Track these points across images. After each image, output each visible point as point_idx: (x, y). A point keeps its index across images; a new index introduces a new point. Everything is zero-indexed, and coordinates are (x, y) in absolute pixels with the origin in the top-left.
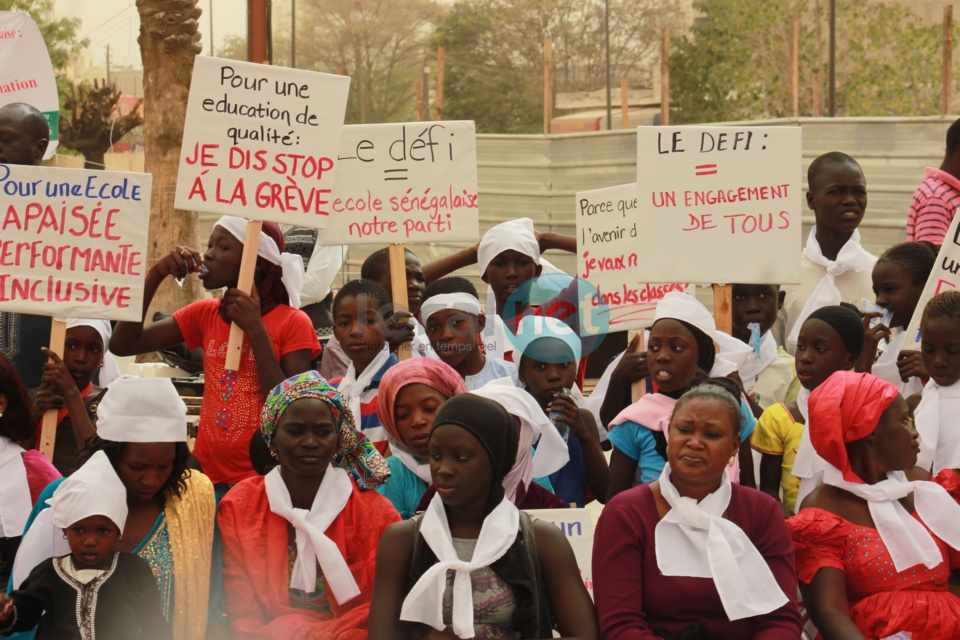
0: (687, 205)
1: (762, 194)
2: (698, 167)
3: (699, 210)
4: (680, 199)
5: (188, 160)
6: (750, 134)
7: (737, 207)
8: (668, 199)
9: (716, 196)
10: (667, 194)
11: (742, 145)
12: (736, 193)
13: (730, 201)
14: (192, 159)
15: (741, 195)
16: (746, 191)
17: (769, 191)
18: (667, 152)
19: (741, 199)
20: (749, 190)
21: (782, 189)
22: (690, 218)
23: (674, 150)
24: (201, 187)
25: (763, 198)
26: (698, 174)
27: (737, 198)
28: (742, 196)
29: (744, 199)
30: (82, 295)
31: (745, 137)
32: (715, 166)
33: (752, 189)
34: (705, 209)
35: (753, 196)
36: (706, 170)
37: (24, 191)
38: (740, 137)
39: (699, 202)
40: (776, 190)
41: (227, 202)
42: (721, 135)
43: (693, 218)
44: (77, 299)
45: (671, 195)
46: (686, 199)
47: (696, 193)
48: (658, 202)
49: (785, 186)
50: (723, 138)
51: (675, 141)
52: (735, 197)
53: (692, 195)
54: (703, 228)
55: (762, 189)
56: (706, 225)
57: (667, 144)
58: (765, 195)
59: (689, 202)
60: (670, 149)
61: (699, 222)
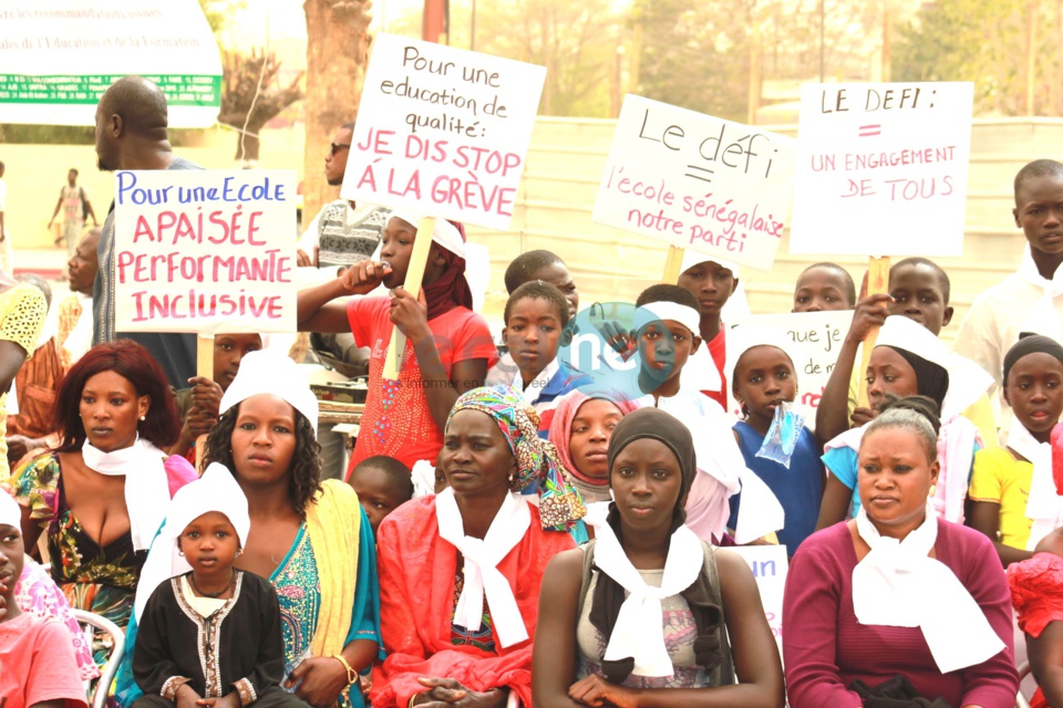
0: (847, 169)
1: (926, 156)
2: (862, 128)
3: (858, 175)
4: (840, 163)
5: (360, 145)
6: (918, 90)
7: (900, 171)
8: (828, 162)
9: (878, 160)
10: (827, 157)
11: (908, 102)
12: (899, 156)
13: (894, 165)
14: (364, 145)
15: (904, 158)
16: (909, 153)
17: (934, 153)
18: (830, 111)
19: (904, 163)
20: (913, 153)
21: (948, 151)
22: (849, 184)
23: (838, 110)
24: (372, 176)
25: (927, 161)
26: (861, 135)
27: (900, 162)
28: (906, 159)
29: (907, 163)
30: (228, 307)
31: (912, 94)
32: (879, 126)
33: (916, 152)
34: (866, 173)
35: (917, 159)
36: (870, 131)
37: (155, 199)
38: (907, 94)
39: (860, 165)
40: (942, 152)
41: (400, 194)
42: (888, 92)
43: (853, 183)
44: (224, 313)
45: (831, 158)
46: (847, 163)
47: (858, 157)
48: (818, 166)
49: (951, 147)
50: (889, 95)
51: (839, 99)
52: (898, 160)
53: (853, 159)
54: (862, 195)
55: (927, 151)
56: (865, 191)
57: (831, 103)
58: (929, 158)
59: (849, 166)
60: (834, 107)
61: (857, 188)
